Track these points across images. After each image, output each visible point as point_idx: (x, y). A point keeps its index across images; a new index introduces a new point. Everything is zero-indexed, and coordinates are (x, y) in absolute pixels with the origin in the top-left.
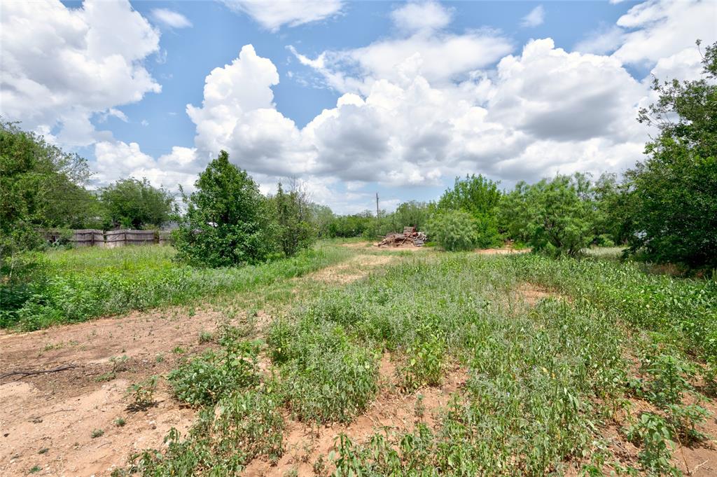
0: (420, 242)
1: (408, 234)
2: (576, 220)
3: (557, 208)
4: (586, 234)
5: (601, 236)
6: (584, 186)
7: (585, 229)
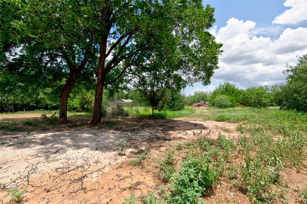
0: (207, 106)
1: (202, 103)
2: (266, 99)
3: (260, 95)
4: (268, 103)
5: (273, 103)
6: (267, 89)
7: (268, 101)
